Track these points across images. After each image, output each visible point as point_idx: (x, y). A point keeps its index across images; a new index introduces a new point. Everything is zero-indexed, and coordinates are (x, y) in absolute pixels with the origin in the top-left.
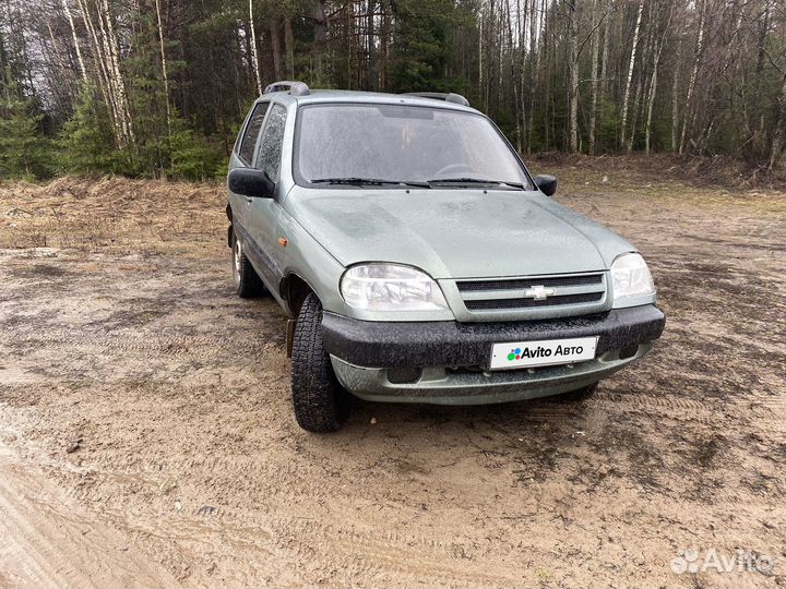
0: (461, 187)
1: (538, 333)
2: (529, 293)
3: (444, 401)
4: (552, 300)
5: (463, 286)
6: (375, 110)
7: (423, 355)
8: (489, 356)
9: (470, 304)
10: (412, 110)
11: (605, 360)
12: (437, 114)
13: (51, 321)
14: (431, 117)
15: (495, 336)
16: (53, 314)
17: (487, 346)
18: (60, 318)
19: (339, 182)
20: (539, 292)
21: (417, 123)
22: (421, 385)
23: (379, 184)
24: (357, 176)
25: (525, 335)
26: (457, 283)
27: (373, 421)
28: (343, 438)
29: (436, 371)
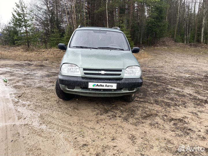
0: (107, 49)
1: (100, 81)
2: (100, 72)
3: (81, 94)
4: (105, 74)
5: (84, 69)
6: (92, 31)
7: (73, 83)
8: (88, 85)
9: (85, 73)
10: (101, 31)
11: (123, 90)
12: (108, 32)
13: (34, 75)
14: (106, 33)
15: (89, 81)
16: (35, 74)
17: (87, 83)
18: (36, 75)
19: (78, 47)
20: (103, 72)
21: (103, 34)
22: (75, 90)
23: (87, 48)
24: (81, 46)
25: (97, 81)
26: (83, 69)
27: (77, 100)
28: (69, 102)
29: (78, 87)
